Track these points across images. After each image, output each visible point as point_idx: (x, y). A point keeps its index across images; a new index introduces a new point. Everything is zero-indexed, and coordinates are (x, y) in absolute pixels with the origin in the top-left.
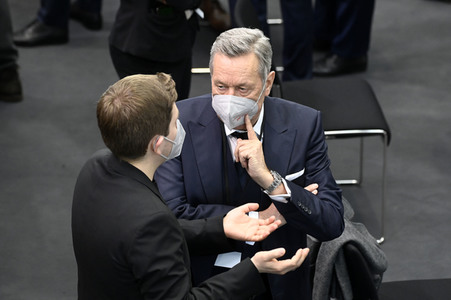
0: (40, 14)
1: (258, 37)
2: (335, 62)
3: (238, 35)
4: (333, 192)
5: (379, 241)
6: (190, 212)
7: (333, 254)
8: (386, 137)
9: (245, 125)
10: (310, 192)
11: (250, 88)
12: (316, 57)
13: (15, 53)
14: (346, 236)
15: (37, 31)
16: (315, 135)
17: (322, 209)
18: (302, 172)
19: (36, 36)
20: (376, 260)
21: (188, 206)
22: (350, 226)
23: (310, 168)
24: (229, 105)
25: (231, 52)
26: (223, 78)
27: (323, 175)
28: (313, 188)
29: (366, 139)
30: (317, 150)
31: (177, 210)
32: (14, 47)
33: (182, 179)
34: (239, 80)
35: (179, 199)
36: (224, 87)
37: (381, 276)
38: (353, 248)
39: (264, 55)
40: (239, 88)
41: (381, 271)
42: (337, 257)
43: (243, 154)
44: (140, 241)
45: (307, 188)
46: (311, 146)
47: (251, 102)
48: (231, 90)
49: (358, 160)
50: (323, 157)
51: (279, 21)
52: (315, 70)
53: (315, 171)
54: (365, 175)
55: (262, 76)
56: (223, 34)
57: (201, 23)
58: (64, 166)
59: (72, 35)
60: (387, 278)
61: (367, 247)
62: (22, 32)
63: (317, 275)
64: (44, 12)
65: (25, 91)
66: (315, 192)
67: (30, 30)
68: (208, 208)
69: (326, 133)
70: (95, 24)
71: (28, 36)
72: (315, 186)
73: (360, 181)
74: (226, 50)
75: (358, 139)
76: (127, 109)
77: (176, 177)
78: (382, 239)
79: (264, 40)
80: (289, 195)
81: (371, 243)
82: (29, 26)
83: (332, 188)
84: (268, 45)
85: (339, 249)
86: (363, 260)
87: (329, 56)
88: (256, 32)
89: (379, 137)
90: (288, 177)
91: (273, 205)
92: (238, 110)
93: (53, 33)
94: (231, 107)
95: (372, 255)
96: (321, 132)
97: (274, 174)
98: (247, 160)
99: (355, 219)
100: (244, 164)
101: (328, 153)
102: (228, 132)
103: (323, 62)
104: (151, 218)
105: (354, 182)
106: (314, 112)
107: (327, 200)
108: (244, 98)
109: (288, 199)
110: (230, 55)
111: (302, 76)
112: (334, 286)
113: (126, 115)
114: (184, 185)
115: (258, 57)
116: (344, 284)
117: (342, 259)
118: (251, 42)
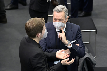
0: (11, 2)
1: (65, 7)
2: (84, 13)
3: (60, 7)
4: (83, 46)
5: (94, 57)
6: (47, 51)
7: (83, 60)
8: (96, 32)
9: (61, 29)
10: (77, 46)
11: (63, 20)
12: (79, 12)
13: (5, 11)
14: (86, 56)
15: (10, 6)
16: (78, 32)
17: (80, 50)
18: (75, 41)
19: (10, 7)
20: (94, 62)
21: (47, 49)
22: (87, 53)
23: (77, 40)
24: (57, 24)
25: (58, 11)
26: (56, 18)
27: (80, 41)
28: (78, 45)
29: (91, 32)
30: (79, 35)
31: (44, 50)
32: (5, 10)
33: (46, 42)
34: (60, 18)
35: (45, 47)
36: (56, 20)
37: (95, 66)
38: (88, 59)
39: (66, 12)
40: (60, 20)
41: (95, 64)
42: (84, 61)
43: (60, 36)
44: (34, 59)
45: (76, 45)
46: (77, 34)
47: (63, 23)
48: (58, 21)
49: (89, 38)
50: (80, 37)
51: (70, 4)
52: (79, 15)
53: (78, 40)
54: (91, 41)
55: (65, 17)
56: (56, 7)
57: (50, 4)
58: (17, 39)
59: (19, 7)
60: (96, 66)
61: (91, 59)
62: (7, 6)
63: (79, 65)
64: (12, 2)
65: (8, 21)
66: (78, 46)
67: (9, 6)
68: (52, 49)
69: (81, 31)
70: (25, 4)
71: (8, 7)
72: (79, 44)
73: (90, 42)
74: (57, 11)
75: (89, 32)
76: (31, 26)
77: (44, 42)
78: (95, 57)
79: (66, 8)
80: (72, 46)
81: (92, 58)
82: (9, 5)
83: (82, 45)
84: (67, 9)
85: (85, 59)
86: (90, 62)
87: (82, 12)
88: (64, 6)
89: (94, 32)
90: (72, 42)
91: (68, 49)
92: (60, 25)
93: (14, 7)
94: (58, 25)
95: (93, 61)
96: (80, 31)
97: (68, 41)
98: (61, 38)
99: (88, 52)
100: (61, 39)
101: (82, 36)
102: (57, 31)
103: (81, 13)
104: (37, 53)
105: (88, 43)
106: (78, 26)
107: (81, 48)
108: (61, 23)
109: (71, 47)
110: (58, 12)
111: (75, 17)
112: (83, 68)
113: (31, 28)
114: (46, 44)
115: (65, 12)
116: (86, 68)
117: (85, 62)
118: (63, 9)
